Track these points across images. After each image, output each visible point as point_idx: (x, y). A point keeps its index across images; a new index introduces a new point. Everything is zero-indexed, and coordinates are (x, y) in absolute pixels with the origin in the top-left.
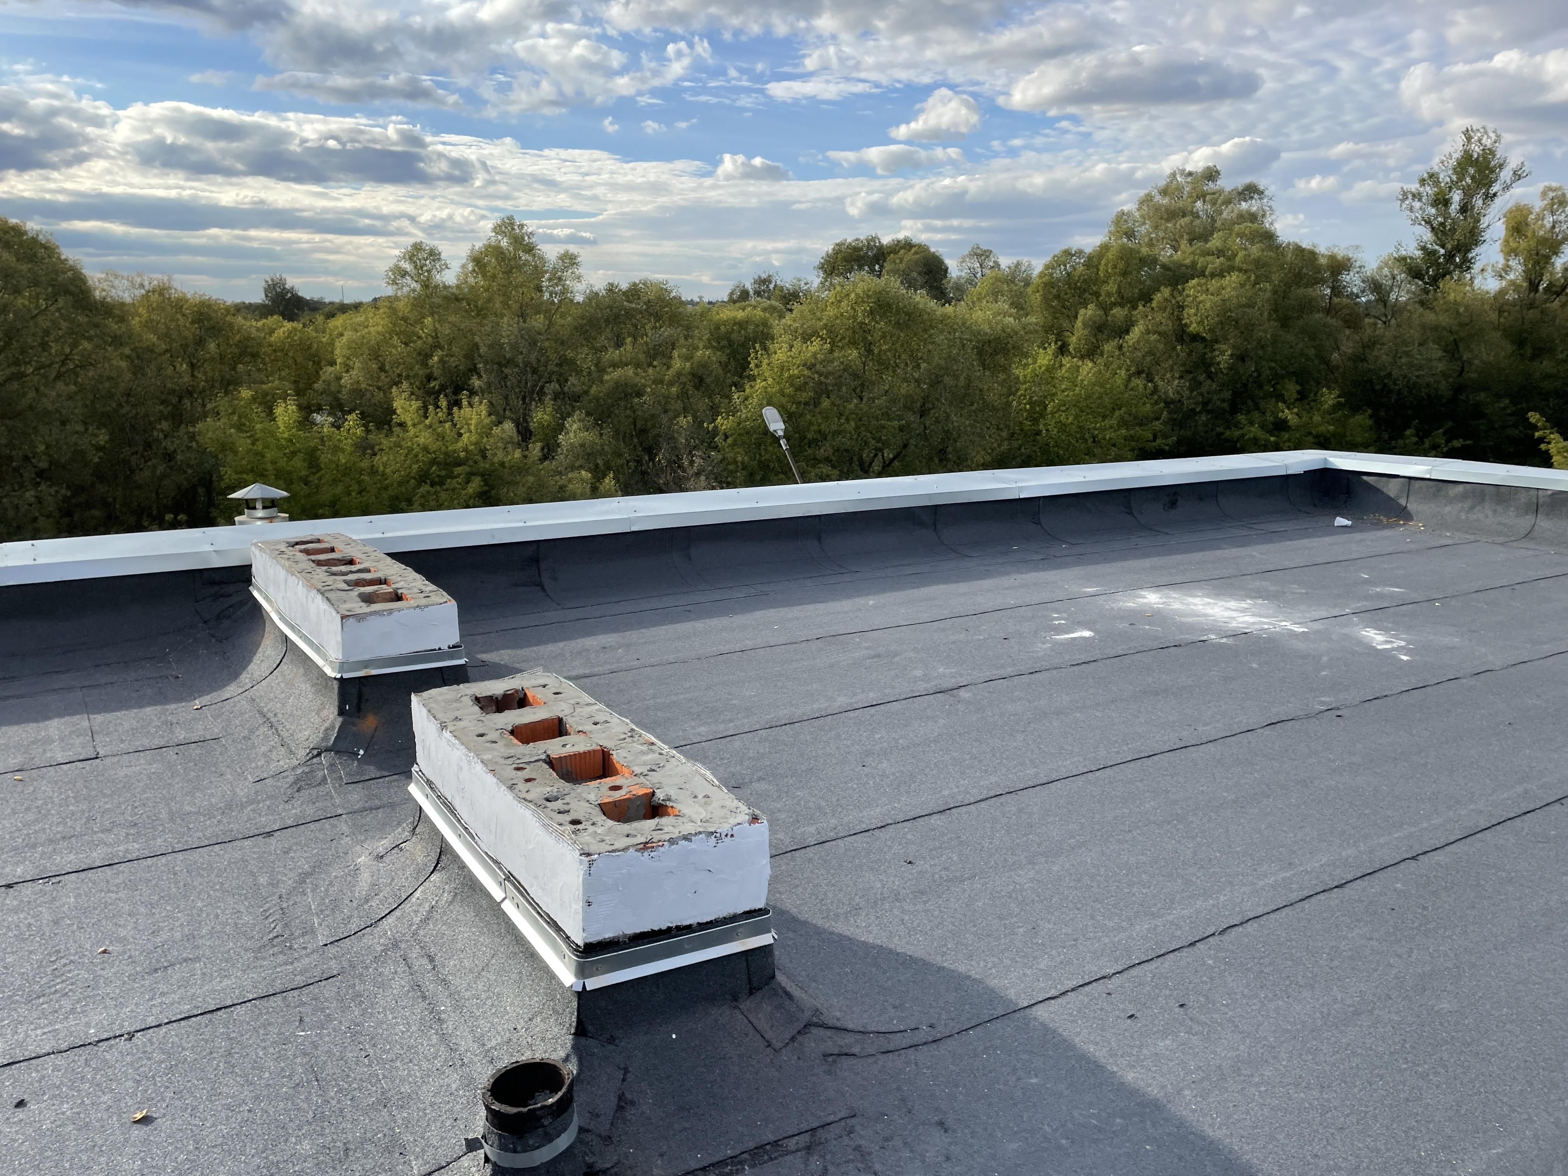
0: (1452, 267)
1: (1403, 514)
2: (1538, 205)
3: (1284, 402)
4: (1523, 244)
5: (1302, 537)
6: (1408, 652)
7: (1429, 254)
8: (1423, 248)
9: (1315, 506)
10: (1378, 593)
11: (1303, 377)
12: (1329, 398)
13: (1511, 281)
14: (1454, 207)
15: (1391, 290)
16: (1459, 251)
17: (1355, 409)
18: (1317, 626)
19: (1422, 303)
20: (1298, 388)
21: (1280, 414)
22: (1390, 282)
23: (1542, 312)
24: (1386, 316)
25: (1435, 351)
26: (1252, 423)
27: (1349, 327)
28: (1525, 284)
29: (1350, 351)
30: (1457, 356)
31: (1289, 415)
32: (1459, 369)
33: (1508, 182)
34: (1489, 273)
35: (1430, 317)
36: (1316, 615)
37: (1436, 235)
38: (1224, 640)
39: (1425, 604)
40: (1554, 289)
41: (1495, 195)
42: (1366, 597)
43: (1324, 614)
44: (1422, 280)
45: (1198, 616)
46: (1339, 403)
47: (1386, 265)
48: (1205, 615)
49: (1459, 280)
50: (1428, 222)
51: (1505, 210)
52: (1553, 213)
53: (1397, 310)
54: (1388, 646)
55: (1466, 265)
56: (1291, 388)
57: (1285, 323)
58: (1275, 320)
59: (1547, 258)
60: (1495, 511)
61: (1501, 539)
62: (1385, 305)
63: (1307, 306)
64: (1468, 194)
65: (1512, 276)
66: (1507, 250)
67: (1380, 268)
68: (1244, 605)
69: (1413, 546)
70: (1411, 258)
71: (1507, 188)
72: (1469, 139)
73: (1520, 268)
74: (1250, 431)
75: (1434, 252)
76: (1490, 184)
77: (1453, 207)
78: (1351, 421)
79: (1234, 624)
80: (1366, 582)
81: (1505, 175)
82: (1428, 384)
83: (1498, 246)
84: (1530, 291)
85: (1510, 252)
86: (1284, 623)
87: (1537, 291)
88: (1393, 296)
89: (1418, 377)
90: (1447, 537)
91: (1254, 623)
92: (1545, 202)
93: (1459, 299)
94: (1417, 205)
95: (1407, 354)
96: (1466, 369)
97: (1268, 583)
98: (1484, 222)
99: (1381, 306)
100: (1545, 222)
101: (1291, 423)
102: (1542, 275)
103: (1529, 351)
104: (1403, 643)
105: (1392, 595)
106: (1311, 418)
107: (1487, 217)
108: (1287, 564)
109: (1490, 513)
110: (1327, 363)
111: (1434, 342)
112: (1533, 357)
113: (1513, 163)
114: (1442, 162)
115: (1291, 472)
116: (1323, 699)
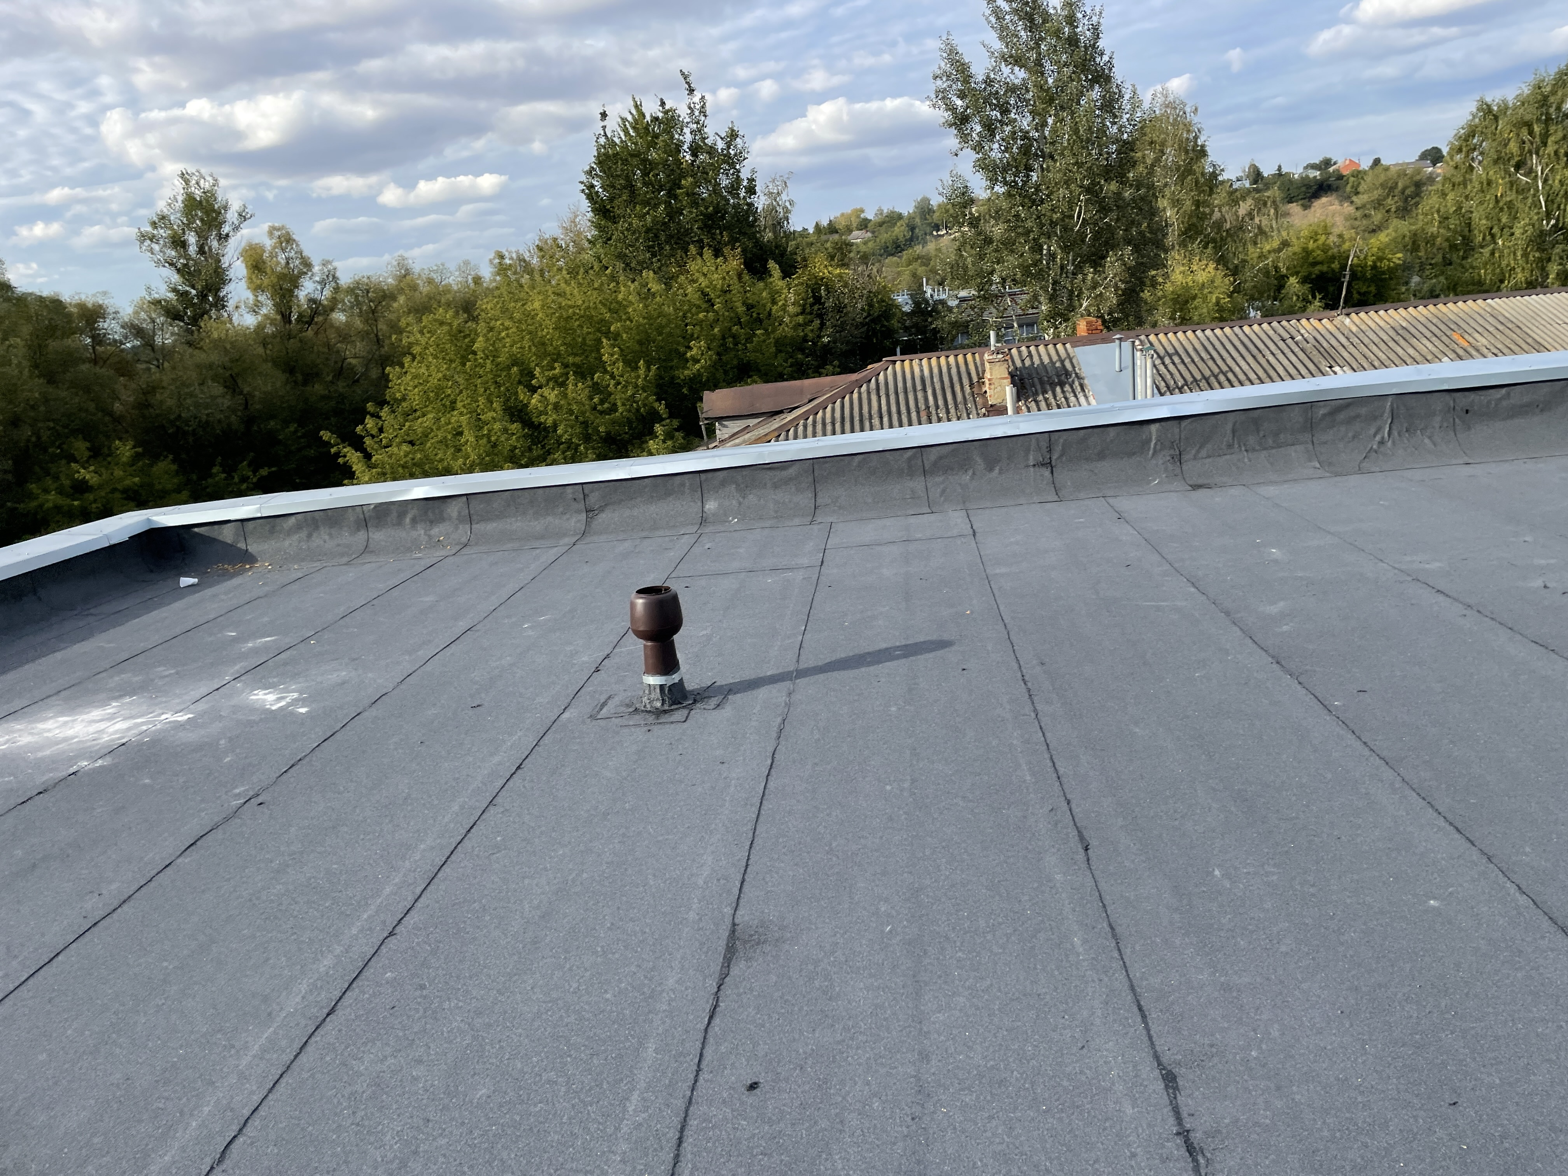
0: (208, 307)
1: (247, 558)
2: (268, 243)
3: (76, 462)
4: (266, 281)
5: (149, 610)
6: (303, 702)
7: (183, 295)
8: (174, 290)
9: (152, 571)
10: (251, 649)
11: (87, 431)
12: (125, 450)
13: (265, 315)
14: (193, 250)
15: (154, 334)
16: (210, 291)
17: (156, 457)
18: (201, 706)
19: (190, 344)
20: (88, 444)
21: (76, 476)
22: (150, 326)
23: (301, 341)
24: (158, 360)
25: (217, 389)
26: (46, 491)
27: (123, 375)
28: (279, 317)
29: (132, 399)
30: (237, 390)
31: (86, 474)
32: (244, 402)
33: (236, 222)
34: (243, 310)
35: (201, 357)
36: (197, 694)
37: (183, 276)
38: (100, 763)
39: (302, 645)
40: (305, 320)
41: (227, 235)
42: (243, 656)
43: (204, 690)
44: (183, 321)
45: (58, 743)
46: (137, 454)
47: (142, 309)
48: (65, 740)
49: (218, 318)
50: (171, 264)
51: (240, 250)
52: (283, 250)
53: (166, 353)
54: (283, 703)
55: (220, 303)
56: (80, 447)
57: (51, 379)
58: (39, 377)
59: (291, 292)
60: (330, 535)
61: (345, 559)
62: (153, 350)
63: (70, 359)
64: (202, 236)
65: (264, 311)
66: (253, 286)
67: (136, 313)
68: (110, 710)
69: (267, 588)
70: (165, 300)
71: (236, 228)
72: (187, 182)
73: (270, 303)
74: (47, 501)
75: (187, 293)
76: (220, 225)
77: (191, 248)
78: (154, 469)
79: (106, 738)
80: (234, 640)
81: (231, 216)
82: (219, 421)
83: (243, 284)
84: (285, 323)
85: (257, 289)
86: (163, 717)
87: (290, 322)
88: (158, 340)
89: (208, 415)
90: (295, 570)
91: (129, 729)
92: (274, 241)
93: (223, 336)
94: (156, 247)
95: (191, 395)
96: (250, 402)
97: (130, 675)
98: (225, 262)
99: (148, 351)
100: (279, 258)
101: (91, 483)
102: (290, 308)
103: (300, 377)
104: (296, 695)
105: (266, 647)
106: (112, 474)
107: (226, 257)
108: (142, 646)
109: (327, 537)
110: (111, 414)
111: (213, 380)
112: (305, 383)
113: (235, 206)
114: (170, 205)
115: (114, 541)
116: (237, 791)
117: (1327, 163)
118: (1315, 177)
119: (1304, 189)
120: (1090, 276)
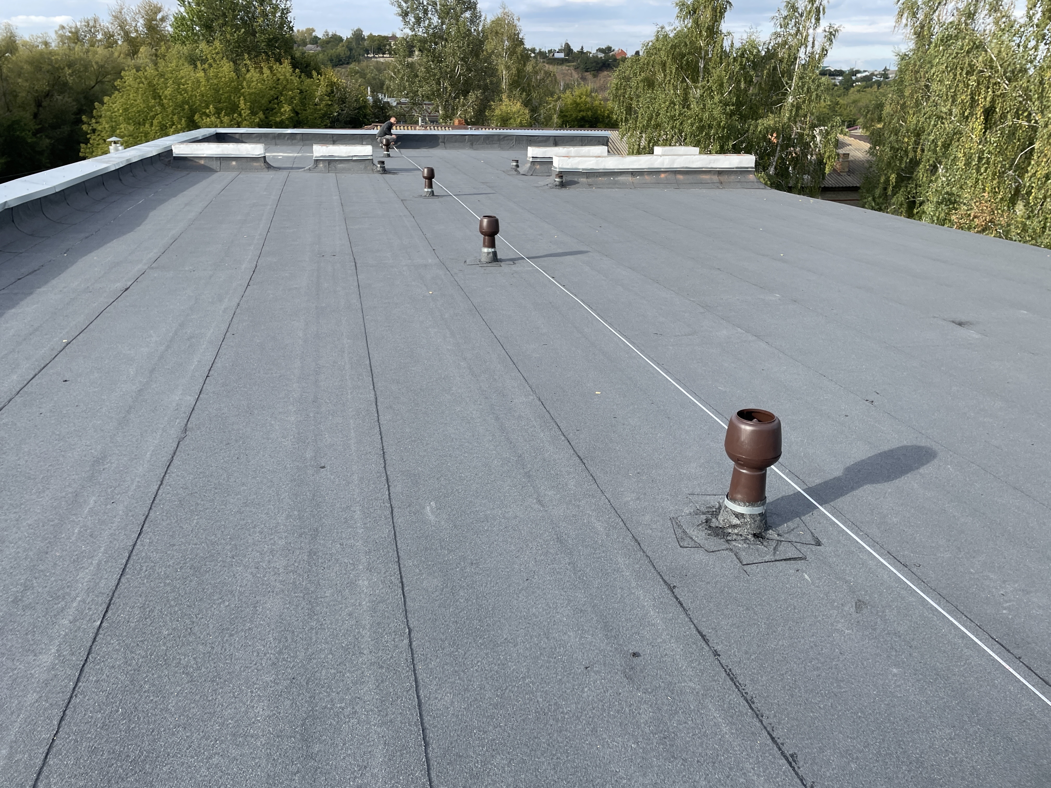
117: (609, 49)
118: (601, 57)
119: (594, 64)
120: (462, 100)
